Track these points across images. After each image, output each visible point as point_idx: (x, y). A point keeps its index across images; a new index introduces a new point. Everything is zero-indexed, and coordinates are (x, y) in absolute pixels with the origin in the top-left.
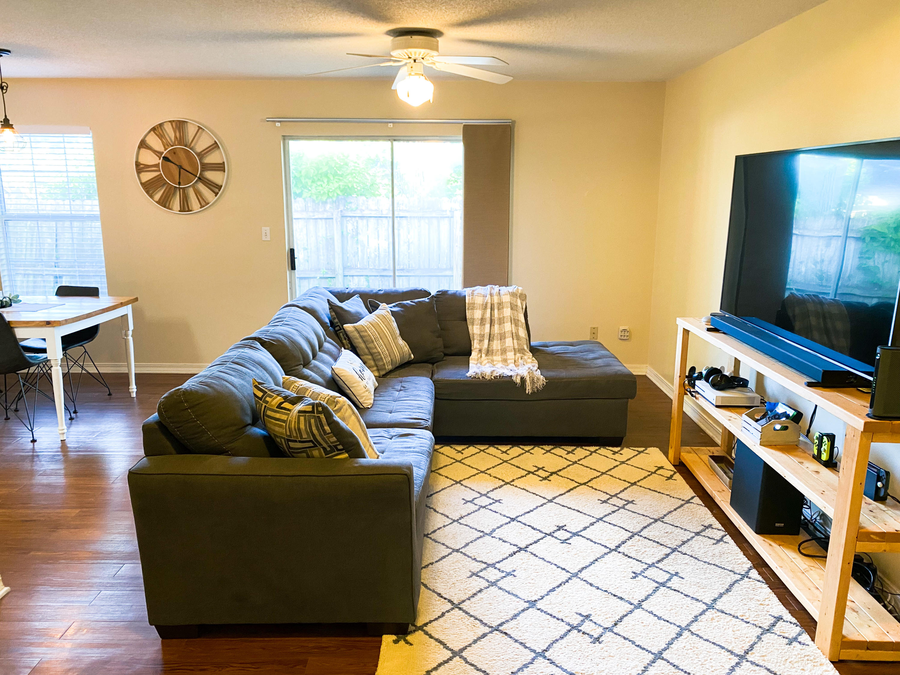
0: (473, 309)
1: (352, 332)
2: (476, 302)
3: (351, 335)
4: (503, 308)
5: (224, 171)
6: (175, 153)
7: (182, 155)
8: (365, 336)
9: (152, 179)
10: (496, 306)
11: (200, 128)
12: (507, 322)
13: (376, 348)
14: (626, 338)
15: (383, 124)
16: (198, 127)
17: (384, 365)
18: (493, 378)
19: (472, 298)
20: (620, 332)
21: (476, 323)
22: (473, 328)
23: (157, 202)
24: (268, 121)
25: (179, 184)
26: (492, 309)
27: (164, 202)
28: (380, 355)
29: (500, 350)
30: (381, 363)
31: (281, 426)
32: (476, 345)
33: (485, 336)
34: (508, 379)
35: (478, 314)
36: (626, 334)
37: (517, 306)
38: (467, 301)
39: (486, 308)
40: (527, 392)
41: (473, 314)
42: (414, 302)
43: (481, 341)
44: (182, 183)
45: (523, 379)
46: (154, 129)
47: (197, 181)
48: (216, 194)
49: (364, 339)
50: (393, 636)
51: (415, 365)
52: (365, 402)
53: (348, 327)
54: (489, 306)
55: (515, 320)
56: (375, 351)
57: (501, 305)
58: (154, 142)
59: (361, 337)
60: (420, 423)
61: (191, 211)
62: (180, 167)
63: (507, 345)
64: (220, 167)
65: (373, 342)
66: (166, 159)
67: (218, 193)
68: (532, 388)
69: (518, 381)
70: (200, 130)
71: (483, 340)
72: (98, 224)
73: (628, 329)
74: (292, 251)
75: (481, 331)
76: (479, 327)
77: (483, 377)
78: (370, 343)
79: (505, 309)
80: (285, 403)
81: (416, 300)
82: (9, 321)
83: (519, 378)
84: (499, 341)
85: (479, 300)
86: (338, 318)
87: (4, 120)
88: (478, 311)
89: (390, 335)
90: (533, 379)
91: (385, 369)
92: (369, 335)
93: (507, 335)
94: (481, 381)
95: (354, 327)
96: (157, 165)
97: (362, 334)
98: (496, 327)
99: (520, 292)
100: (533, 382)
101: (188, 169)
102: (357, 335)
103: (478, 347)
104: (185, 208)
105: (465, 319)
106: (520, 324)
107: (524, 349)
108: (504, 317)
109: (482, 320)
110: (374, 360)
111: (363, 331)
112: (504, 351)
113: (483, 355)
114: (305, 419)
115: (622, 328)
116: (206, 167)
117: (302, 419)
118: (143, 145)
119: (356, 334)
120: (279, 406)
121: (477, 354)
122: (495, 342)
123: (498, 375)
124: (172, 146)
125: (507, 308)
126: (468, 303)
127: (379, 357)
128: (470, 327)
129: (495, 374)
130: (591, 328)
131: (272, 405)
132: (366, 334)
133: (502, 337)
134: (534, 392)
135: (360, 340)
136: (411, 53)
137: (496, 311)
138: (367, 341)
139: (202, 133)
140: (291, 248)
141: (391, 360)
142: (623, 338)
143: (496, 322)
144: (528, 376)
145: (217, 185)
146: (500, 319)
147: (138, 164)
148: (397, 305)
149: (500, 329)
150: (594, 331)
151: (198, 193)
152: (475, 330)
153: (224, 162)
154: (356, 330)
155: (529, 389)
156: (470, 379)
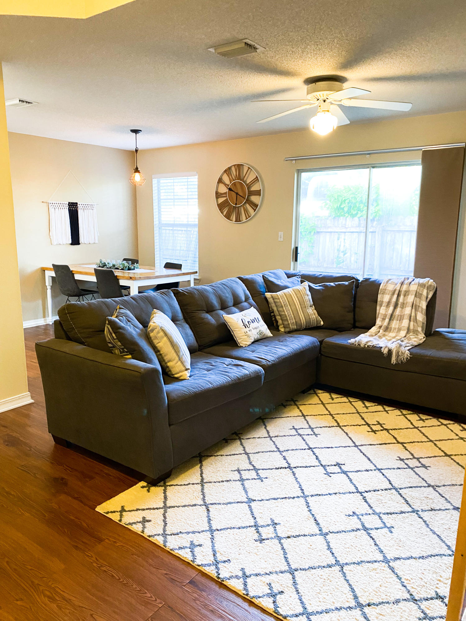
0: (384, 294)
1: (270, 298)
2: (387, 289)
3: (269, 300)
4: (408, 295)
5: (260, 195)
6: (235, 185)
7: (238, 186)
8: (277, 302)
9: (222, 202)
10: (402, 293)
11: (249, 168)
12: (408, 307)
13: (284, 311)
15: (363, 156)
16: (248, 167)
17: (289, 324)
18: (366, 346)
19: (385, 285)
21: (384, 305)
22: (380, 309)
23: (224, 216)
24: (287, 160)
25: (236, 204)
26: (399, 295)
27: (228, 217)
28: (286, 317)
30: (286, 323)
32: (378, 322)
33: (387, 316)
34: (378, 349)
35: (386, 298)
37: (421, 294)
38: (381, 287)
39: (393, 294)
40: (392, 362)
41: (383, 298)
42: (335, 284)
43: (384, 319)
44: (237, 204)
45: (390, 351)
46: (225, 171)
47: (245, 202)
48: (255, 210)
49: (277, 304)
50: (145, 483)
51: (324, 330)
52: (242, 342)
53: (268, 295)
54: (397, 292)
55: (416, 305)
56: (283, 313)
57: (407, 293)
58: (226, 179)
59: (275, 302)
60: (262, 361)
61: (241, 221)
62: (237, 194)
63: (403, 325)
64: (258, 193)
65: (282, 307)
66: (230, 189)
67: (256, 210)
68: (397, 360)
69: (385, 351)
70: (250, 170)
71: (385, 319)
72: (197, 229)
74: (297, 248)
76: (385, 308)
77: (359, 344)
78: (280, 308)
79: (409, 296)
81: (337, 283)
82: (116, 276)
83: (387, 349)
84: (398, 321)
85: (390, 287)
87: (136, 168)
88: (387, 295)
89: (299, 304)
90: (399, 353)
91: (290, 327)
92: (280, 302)
93: (405, 317)
95: (271, 295)
96: (226, 193)
97: (275, 300)
98: (398, 310)
99: (429, 283)
100: (398, 355)
101: (241, 194)
102: (272, 301)
103: (380, 323)
104: (238, 220)
105: (376, 301)
108: (407, 302)
109: (389, 303)
110: (282, 320)
111: (276, 299)
116: (251, 193)
118: (220, 181)
121: (376, 328)
122: (395, 321)
123: (373, 345)
124: (234, 181)
125: (412, 295)
126: (381, 289)
127: (285, 318)
128: (378, 308)
129: (369, 344)
132: (278, 301)
133: (401, 318)
134: (399, 363)
135: (274, 305)
136: (317, 96)
137: (402, 297)
138: (278, 306)
139: (251, 171)
140: (296, 246)
141: (296, 322)
143: (399, 306)
144: (395, 350)
145: (255, 204)
146: (403, 304)
147: (217, 193)
148: (322, 285)
149: (401, 311)
151: (246, 211)
152: (382, 311)
153: (260, 190)
154: (272, 297)
155: (394, 360)
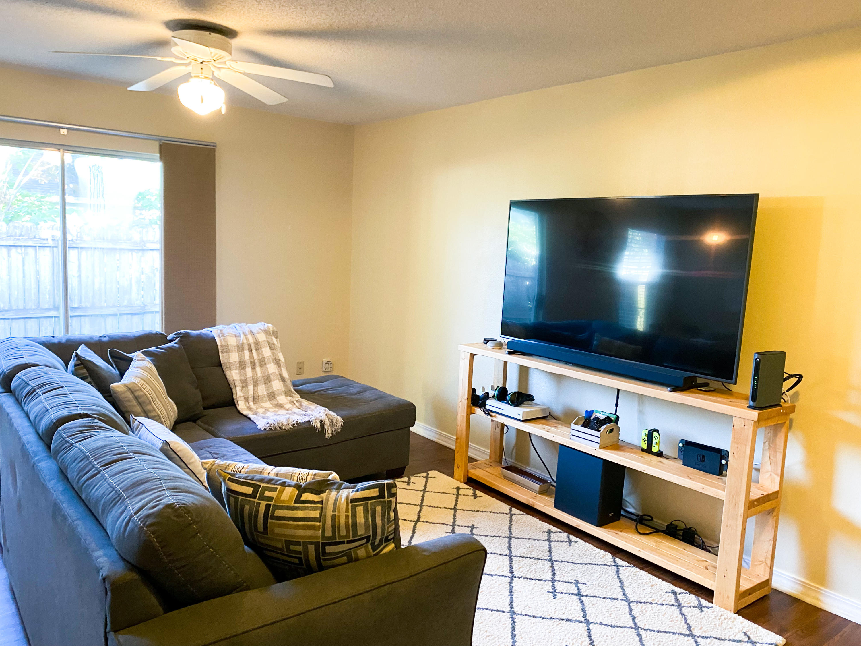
0: (227, 351)
1: (123, 393)
2: (229, 343)
4: (261, 348)
8: (140, 397)
10: (253, 346)
12: (269, 364)
13: (155, 410)
14: (329, 370)
19: (224, 339)
20: (324, 366)
21: (233, 367)
26: (250, 350)
29: (266, 396)
31: (313, 528)
33: (249, 380)
34: (307, 425)
35: (234, 357)
36: (330, 366)
38: (218, 343)
39: (242, 349)
40: (327, 436)
41: (229, 358)
42: (162, 349)
43: (244, 387)
45: (322, 423)
49: (140, 400)
51: (179, 425)
53: (118, 387)
54: (246, 346)
57: (258, 345)
59: (136, 398)
68: (332, 432)
69: (317, 425)
71: (247, 386)
73: (332, 361)
75: (240, 376)
76: (237, 371)
77: (280, 428)
79: (263, 349)
80: (303, 495)
81: (164, 346)
83: (318, 422)
84: (265, 385)
85: (232, 342)
86: (91, 377)
88: (234, 353)
89: (163, 391)
90: (332, 421)
92: (145, 394)
93: (271, 378)
94: (280, 432)
97: (137, 394)
100: (333, 425)
102: (131, 396)
103: (242, 395)
105: (220, 365)
106: (282, 364)
107: (291, 391)
108: (264, 358)
109: (241, 363)
112: (272, 396)
113: (251, 403)
114: (366, 510)
115: (325, 360)
117: (360, 510)
119: (129, 395)
120: (298, 500)
122: (260, 387)
123: (295, 422)
125: (265, 347)
126: (222, 346)
128: (228, 373)
130: (298, 363)
131: (283, 501)
132: (142, 393)
133: (267, 380)
134: (334, 435)
135: (135, 403)
137: (254, 351)
138: (144, 403)
142: (327, 370)
143: (257, 364)
144: (327, 419)
146: (259, 360)
149: (263, 371)
150: (300, 366)
152: (234, 375)
154: (129, 389)
155: (329, 434)
156: (265, 432)
